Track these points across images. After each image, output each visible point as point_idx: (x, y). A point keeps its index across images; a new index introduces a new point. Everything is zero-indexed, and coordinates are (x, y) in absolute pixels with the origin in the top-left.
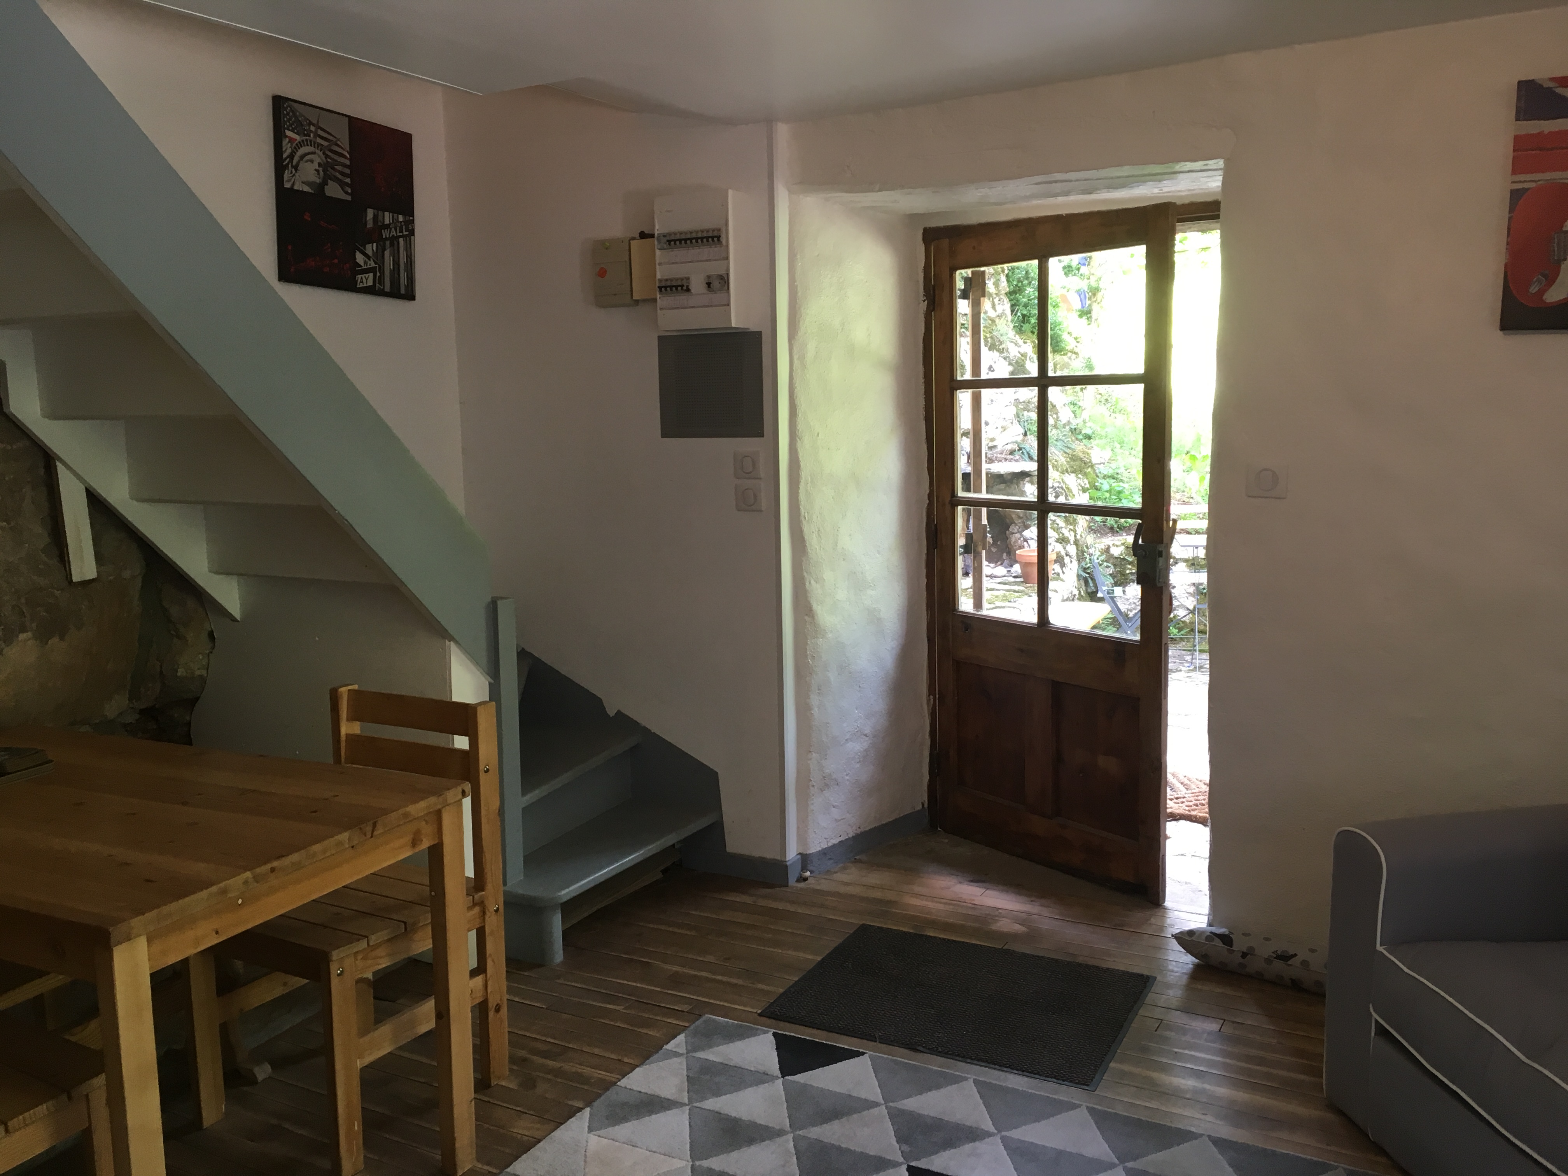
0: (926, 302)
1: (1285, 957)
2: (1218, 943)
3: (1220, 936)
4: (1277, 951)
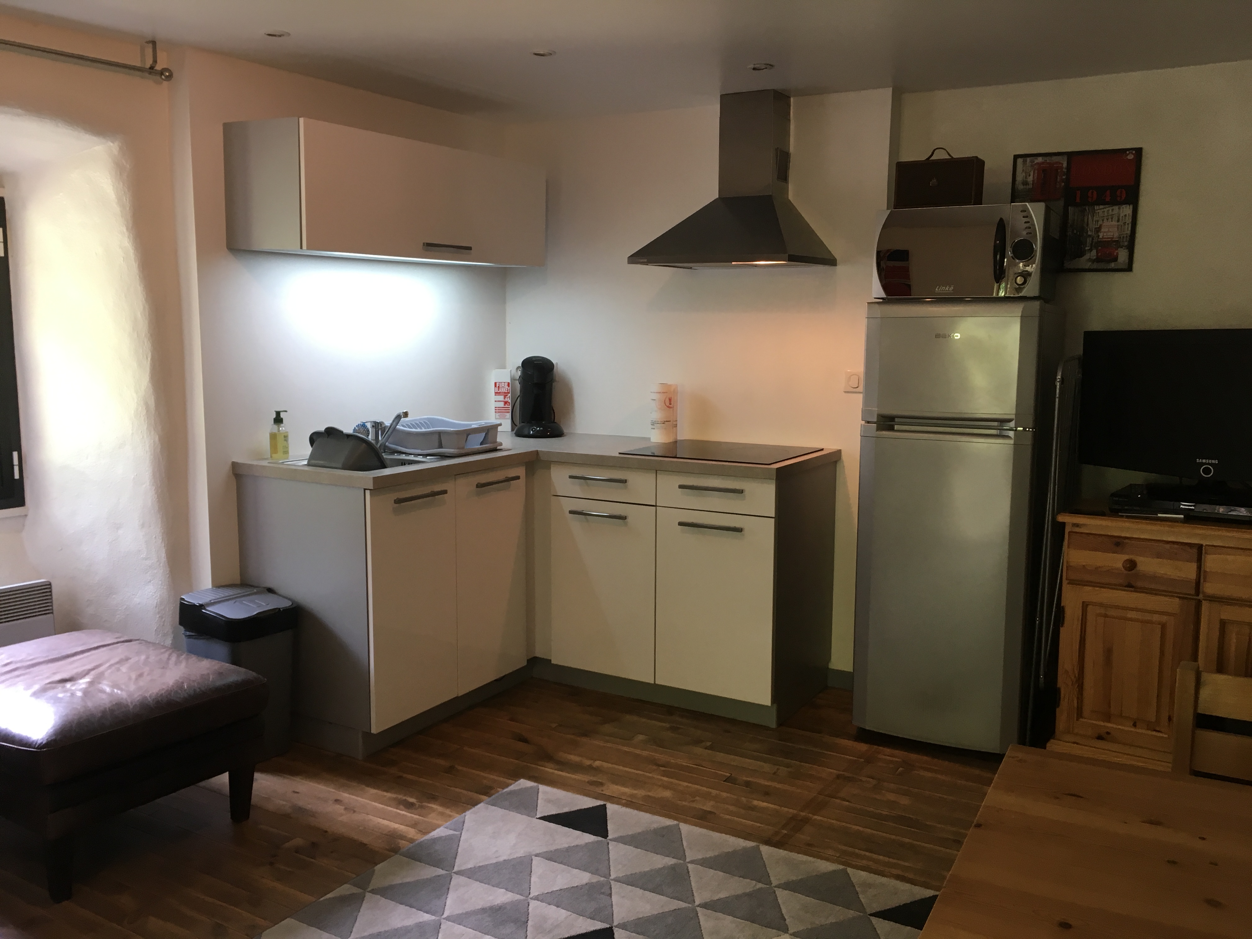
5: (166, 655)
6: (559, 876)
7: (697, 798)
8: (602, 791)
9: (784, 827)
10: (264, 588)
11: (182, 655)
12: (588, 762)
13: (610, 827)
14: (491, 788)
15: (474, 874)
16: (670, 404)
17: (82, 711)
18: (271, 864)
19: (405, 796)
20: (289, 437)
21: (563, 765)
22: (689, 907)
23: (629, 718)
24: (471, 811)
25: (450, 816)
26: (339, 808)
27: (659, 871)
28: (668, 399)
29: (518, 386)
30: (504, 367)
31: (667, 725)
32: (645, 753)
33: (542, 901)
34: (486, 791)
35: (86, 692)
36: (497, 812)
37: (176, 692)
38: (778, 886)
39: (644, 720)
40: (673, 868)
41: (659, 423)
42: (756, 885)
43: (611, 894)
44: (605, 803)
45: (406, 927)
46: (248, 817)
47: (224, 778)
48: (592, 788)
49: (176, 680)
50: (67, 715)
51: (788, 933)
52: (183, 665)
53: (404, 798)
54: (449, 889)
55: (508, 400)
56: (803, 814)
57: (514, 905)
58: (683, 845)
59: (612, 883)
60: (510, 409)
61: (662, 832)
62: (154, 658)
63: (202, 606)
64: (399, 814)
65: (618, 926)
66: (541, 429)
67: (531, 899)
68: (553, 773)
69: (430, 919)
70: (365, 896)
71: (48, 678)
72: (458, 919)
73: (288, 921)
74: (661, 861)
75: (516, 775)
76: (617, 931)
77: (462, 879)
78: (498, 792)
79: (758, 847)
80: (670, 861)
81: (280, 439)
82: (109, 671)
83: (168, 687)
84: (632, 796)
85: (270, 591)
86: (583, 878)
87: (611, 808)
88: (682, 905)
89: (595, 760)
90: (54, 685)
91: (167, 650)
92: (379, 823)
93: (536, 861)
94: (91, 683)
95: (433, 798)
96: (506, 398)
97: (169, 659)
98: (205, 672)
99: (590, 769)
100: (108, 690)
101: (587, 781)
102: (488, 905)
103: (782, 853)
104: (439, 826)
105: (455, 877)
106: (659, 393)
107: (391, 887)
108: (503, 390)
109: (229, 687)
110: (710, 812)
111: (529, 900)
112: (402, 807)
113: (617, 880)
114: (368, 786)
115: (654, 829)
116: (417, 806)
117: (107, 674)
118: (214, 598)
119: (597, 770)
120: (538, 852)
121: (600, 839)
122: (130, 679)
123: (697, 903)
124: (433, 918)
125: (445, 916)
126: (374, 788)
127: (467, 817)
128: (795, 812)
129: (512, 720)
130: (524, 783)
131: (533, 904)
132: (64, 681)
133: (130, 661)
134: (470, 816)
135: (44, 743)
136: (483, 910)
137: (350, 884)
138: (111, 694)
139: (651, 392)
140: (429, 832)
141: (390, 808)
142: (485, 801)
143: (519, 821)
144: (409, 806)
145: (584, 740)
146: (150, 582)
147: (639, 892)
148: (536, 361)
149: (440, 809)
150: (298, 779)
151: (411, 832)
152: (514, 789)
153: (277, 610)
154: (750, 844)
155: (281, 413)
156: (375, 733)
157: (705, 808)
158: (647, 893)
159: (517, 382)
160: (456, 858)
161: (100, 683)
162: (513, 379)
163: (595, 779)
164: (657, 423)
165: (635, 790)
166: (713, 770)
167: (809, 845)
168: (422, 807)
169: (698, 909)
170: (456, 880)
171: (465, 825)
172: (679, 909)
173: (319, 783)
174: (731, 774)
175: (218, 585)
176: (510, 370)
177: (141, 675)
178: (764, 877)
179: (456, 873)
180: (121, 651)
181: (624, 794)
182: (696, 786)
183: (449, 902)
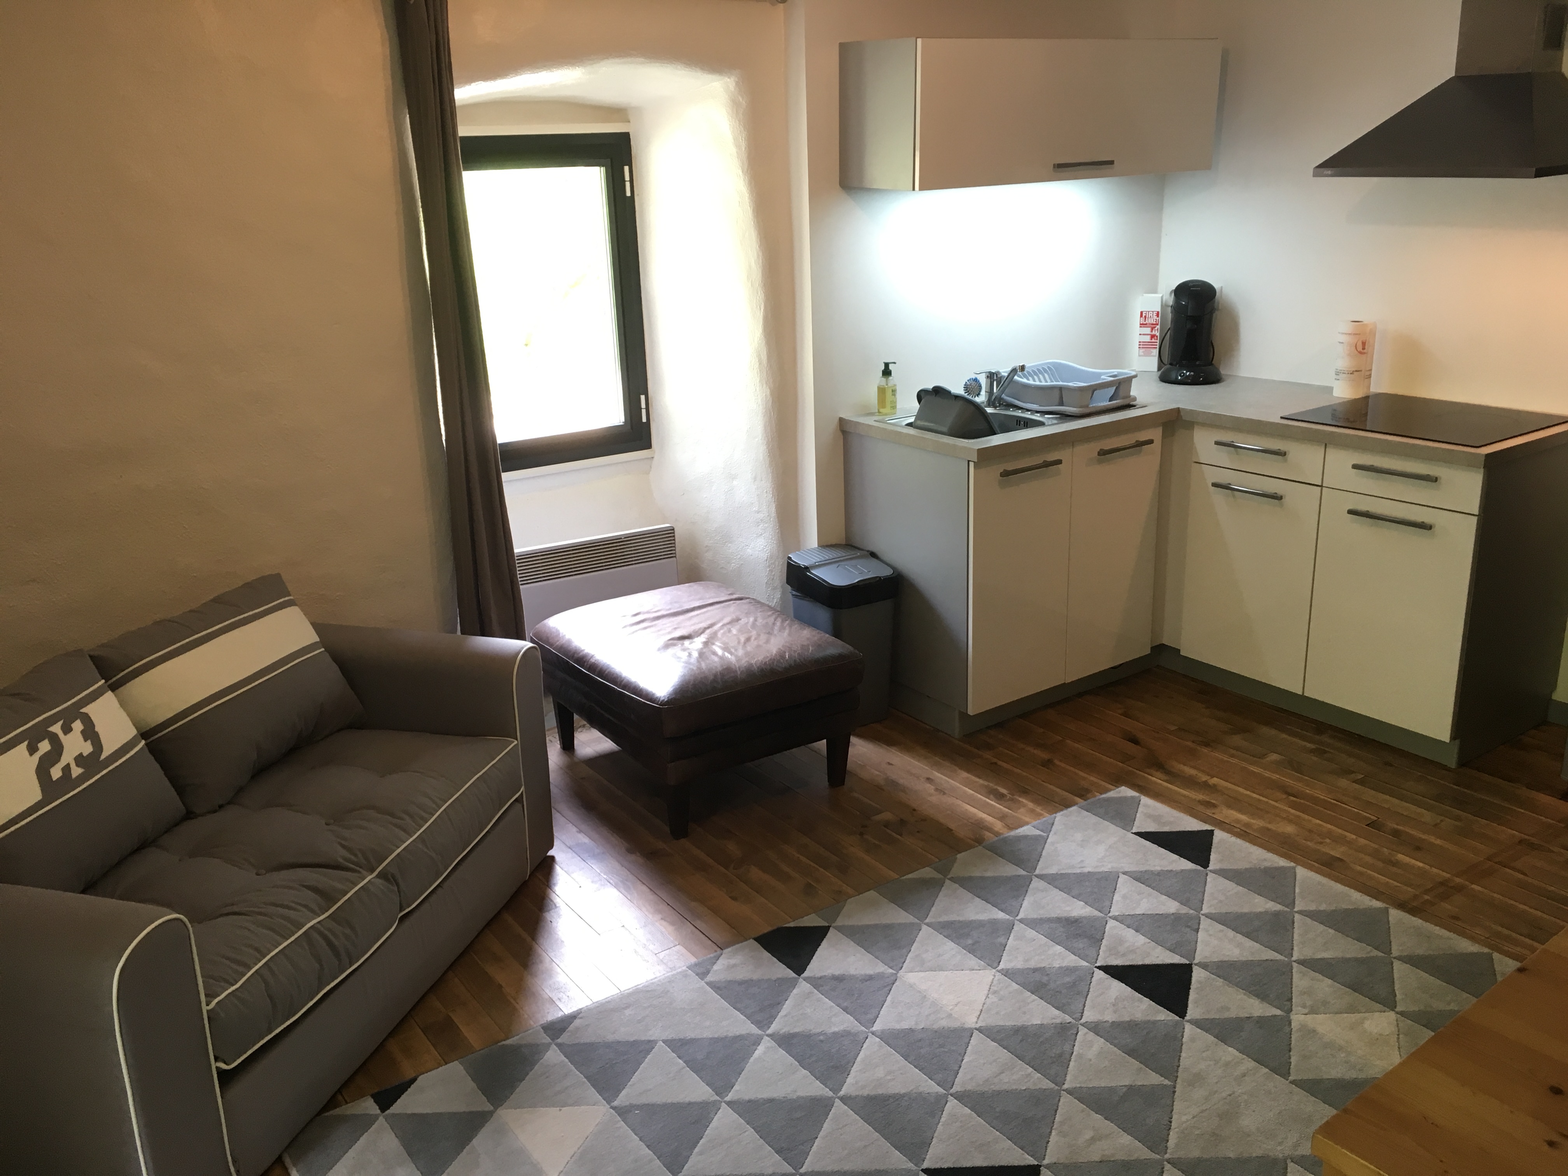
5: (772, 619)
6: (1144, 900)
7: (1328, 840)
8: (1213, 813)
9: (1426, 892)
10: (868, 551)
11: (786, 621)
12: (1204, 778)
13: (1213, 857)
14: (1088, 791)
15: (1054, 880)
16: (1364, 349)
17: (697, 672)
18: (861, 834)
19: (996, 785)
20: (898, 391)
21: (1173, 776)
22: (1284, 960)
23: (1267, 731)
24: (1062, 813)
25: (1041, 815)
26: (930, 788)
27: (1259, 915)
28: (1361, 343)
29: (1169, 316)
30: (1155, 291)
31: (1310, 746)
32: (1275, 776)
33: (1121, 922)
34: (1083, 793)
35: (701, 654)
36: (1091, 819)
37: (778, 661)
38: (1399, 958)
39: (1284, 736)
40: (1276, 914)
41: (1345, 373)
42: (1371, 951)
43: (1198, 929)
44: (1213, 828)
45: (980, 921)
46: (844, 784)
47: (822, 745)
48: (1201, 808)
49: (779, 649)
50: (684, 675)
51: (1394, 1011)
52: (787, 632)
53: (996, 787)
54: (1027, 891)
55: (1156, 333)
56: (1458, 880)
57: (1091, 920)
58: (1295, 892)
59: (1202, 918)
60: (1158, 344)
61: (1271, 873)
62: (761, 621)
63: (807, 568)
64: (988, 803)
65: (1199, 965)
66: (1192, 373)
67: (1110, 917)
68: (1161, 784)
69: (1004, 918)
70: (944, 883)
71: (669, 633)
72: (1032, 924)
73: (872, 893)
74: (1262, 904)
75: (1118, 780)
76: (1196, 969)
77: (1042, 884)
78: (1095, 796)
79: (1387, 909)
80: (1272, 906)
81: (889, 393)
82: (722, 631)
83: (772, 655)
84: (1247, 825)
85: (873, 555)
86: (1171, 906)
87: (1219, 836)
88: (1278, 957)
89: (1212, 777)
90: (675, 642)
91: (773, 613)
92: (967, 810)
93: (1122, 878)
94: (706, 644)
95: (1025, 792)
96: (1153, 331)
97: (774, 624)
98: (805, 643)
99: (1205, 786)
100: (720, 652)
101: (1197, 799)
102: (1065, 915)
103: (1417, 921)
104: (1027, 823)
105: (1035, 880)
106: (1350, 334)
107: (970, 878)
108: (1150, 321)
109: (825, 660)
110: (1341, 860)
111: (1108, 918)
112: (992, 796)
113: (1207, 916)
114: (961, 769)
115: (1265, 868)
116: (1008, 797)
117: (719, 635)
118: (819, 560)
119: (1213, 789)
120: (1127, 870)
121: (1199, 868)
122: (739, 642)
123: (1294, 958)
124: (1008, 917)
125: (1018, 918)
126: (968, 771)
127: (1057, 819)
128: (1448, 876)
129: (1126, 715)
130: (1125, 792)
131: (1111, 923)
132: (683, 638)
133: (740, 622)
134: (1061, 818)
135: (666, 700)
136: (1059, 920)
137: (931, 868)
138: (722, 658)
139: (1339, 333)
140: (1016, 828)
141: (979, 796)
142: (1079, 805)
143: (1112, 833)
144: (1000, 797)
145: (1205, 750)
146: (761, 535)
147: (1231, 933)
148: (1194, 286)
149: (1031, 805)
150: (893, 750)
151: (998, 826)
152: (1113, 796)
153: (878, 579)
154: (1377, 904)
155: (890, 365)
156: (971, 714)
157: (1333, 853)
158: (1239, 936)
159: (1169, 309)
160: (1039, 861)
161: (713, 644)
162: (1164, 306)
163: (1207, 798)
164: (1343, 373)
165: (1254, 819)
166: (1356, 810)
167: (1456, 918)
168: (1012, 800)
169: (1295, 965)
170: (1036, 883)
171: (1054, 827)
172: (1271, 960)
173: (913, 758)
174: (1379, 818)
175: (824, 545)
176: (1161, 295)
177: (748, 640)
178: (1385, 945)
179: (1037, 876)
180: (733, 610)
181: (1238, 821)
182: (1329, 826)
183: (1025, 904)
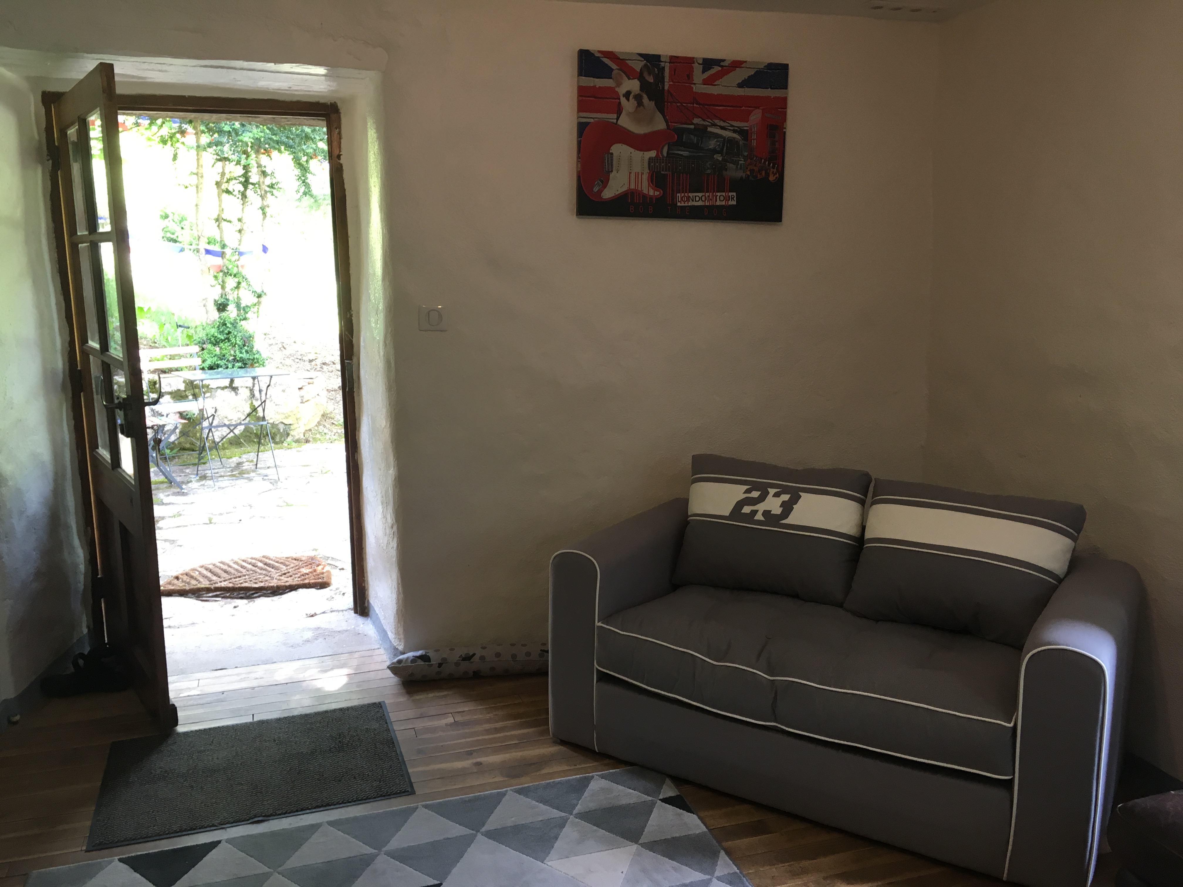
0: (51, 162)
1: (468, 658)
2: (420, 662)
3: (421, 657)
4: (462, 655)
